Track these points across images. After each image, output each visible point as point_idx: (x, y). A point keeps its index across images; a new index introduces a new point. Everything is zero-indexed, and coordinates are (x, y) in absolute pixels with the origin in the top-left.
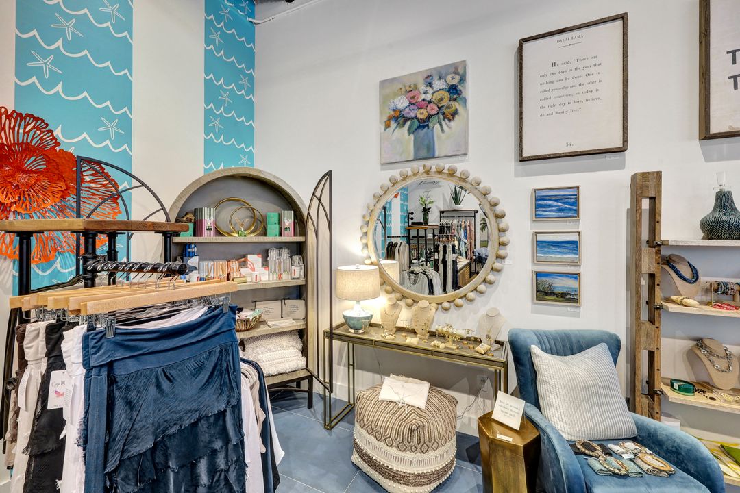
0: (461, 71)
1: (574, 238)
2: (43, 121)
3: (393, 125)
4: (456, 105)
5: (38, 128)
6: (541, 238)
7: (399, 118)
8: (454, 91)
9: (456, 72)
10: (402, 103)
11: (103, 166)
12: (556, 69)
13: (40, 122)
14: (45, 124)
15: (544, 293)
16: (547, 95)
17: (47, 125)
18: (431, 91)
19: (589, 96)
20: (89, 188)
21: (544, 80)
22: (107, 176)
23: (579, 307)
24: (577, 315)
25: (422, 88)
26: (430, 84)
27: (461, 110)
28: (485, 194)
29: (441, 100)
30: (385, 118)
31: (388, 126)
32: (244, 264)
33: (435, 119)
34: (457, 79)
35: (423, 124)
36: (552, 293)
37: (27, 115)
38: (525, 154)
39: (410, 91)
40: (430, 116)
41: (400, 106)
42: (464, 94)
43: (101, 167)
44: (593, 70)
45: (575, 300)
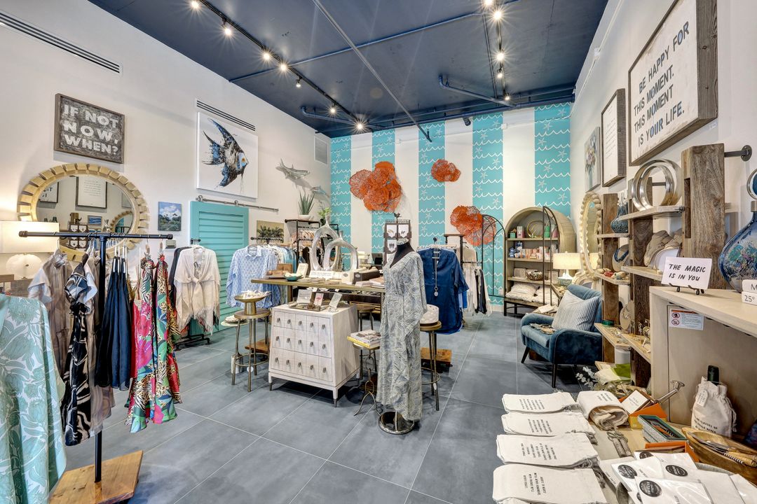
2: (475, 207)
5: (475, 209)
20: (487, 224)
37: (472, 206)
43: (489, 216)
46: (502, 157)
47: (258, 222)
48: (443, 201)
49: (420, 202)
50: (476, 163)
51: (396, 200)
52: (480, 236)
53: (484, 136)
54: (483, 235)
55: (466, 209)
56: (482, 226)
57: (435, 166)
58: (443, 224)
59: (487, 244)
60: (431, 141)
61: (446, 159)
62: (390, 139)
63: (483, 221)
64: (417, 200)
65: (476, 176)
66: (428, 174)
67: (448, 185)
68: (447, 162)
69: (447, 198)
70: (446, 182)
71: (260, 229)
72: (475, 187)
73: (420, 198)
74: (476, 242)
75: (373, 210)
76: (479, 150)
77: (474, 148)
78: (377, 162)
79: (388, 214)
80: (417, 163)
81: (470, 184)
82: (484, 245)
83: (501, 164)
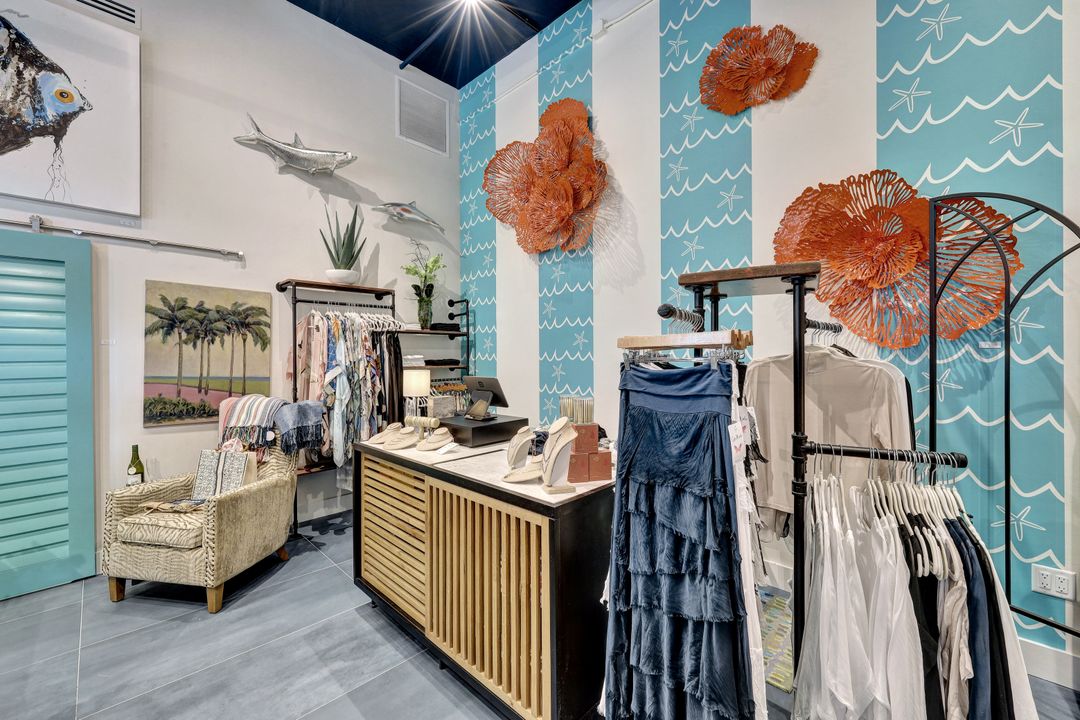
2: (889, 171)
5: (888, 183)
11: (980, 199)
13: (887, 174)
14: (894, 173)
17: (895, 174)
20: (966, 239)
22: (991, 213)
37: (873, 173)
43: (978, 202)
47: (151, 286)
48: (746, 183)
49: (666, 204)
52: (915, 302)
54: (935, 297)
55: (840, 193)
56: (929, 259)
57: (713, 61)
59: (958, 336)
61: (755, 20)
62: (579, 32)
63: (936, 232)
64: (657, 198)
66: (692, 100)
67: (766, 120)
68: (758, 29)
69: (760, 167)
70: (755, 110)
71: (160, 305)
72: (888, 90)
73: (664, 189)
74: (897, 331)
75: (543, 253)
80: (655, 77)
81: (869, 80)
82: (942, 345)
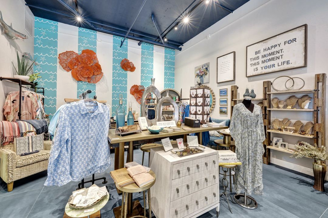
0: (208, 65)
1: (226, 100)
3: (197, 77)
4: (207, 72)
6: (221, 100)
7: (198, 75)
8: (207, 69)
9: (207, 65)
10: (198, 72)
12: (223, 63)
15: (221, 112)
16: (222, 69)
18: (203, 69)
19: (228, 69)
21: (221, 66)
23: (227, 115)
24: (227, 116)
25: (202, 69)
26: (203, 68)
27: (208, 73)
28: (212, 91)
29: (204, 71)
30: (195, 75)
31: (196, 77)
32: (169, 107)
33: (203, 75)
34: (207, 66)
35: (202, 76)
36: (222, 112)
38: (218, 82)
39: (200, 69)
40: (203, 74)
41: (198, 73)
42: (208, 70)
44: (229, 63)
45: (226, 113)
46: (153, 65)
48: (126, 81)
49: (113, 80)
50: (143, 65)
51: (98, 76)
53: (146, 53)
55: (138, 86)
57: (123, 61)
58: (126, 94)
60: (120, 47)
61: (128, 59)
62: (93, 36)
64: (112, 78)
65: (142, 71)
66: (118, 65)
68: (129, 61)
69: (128, 79)
70: (128, 71)
72: (142, 76)
73: (113, 77)
76: (144, 59)
77: (142, 57)
78: (83, 49)
79: (91, 85)
80: (112, 57)
81: (140, 75)
83: (152, 68)
